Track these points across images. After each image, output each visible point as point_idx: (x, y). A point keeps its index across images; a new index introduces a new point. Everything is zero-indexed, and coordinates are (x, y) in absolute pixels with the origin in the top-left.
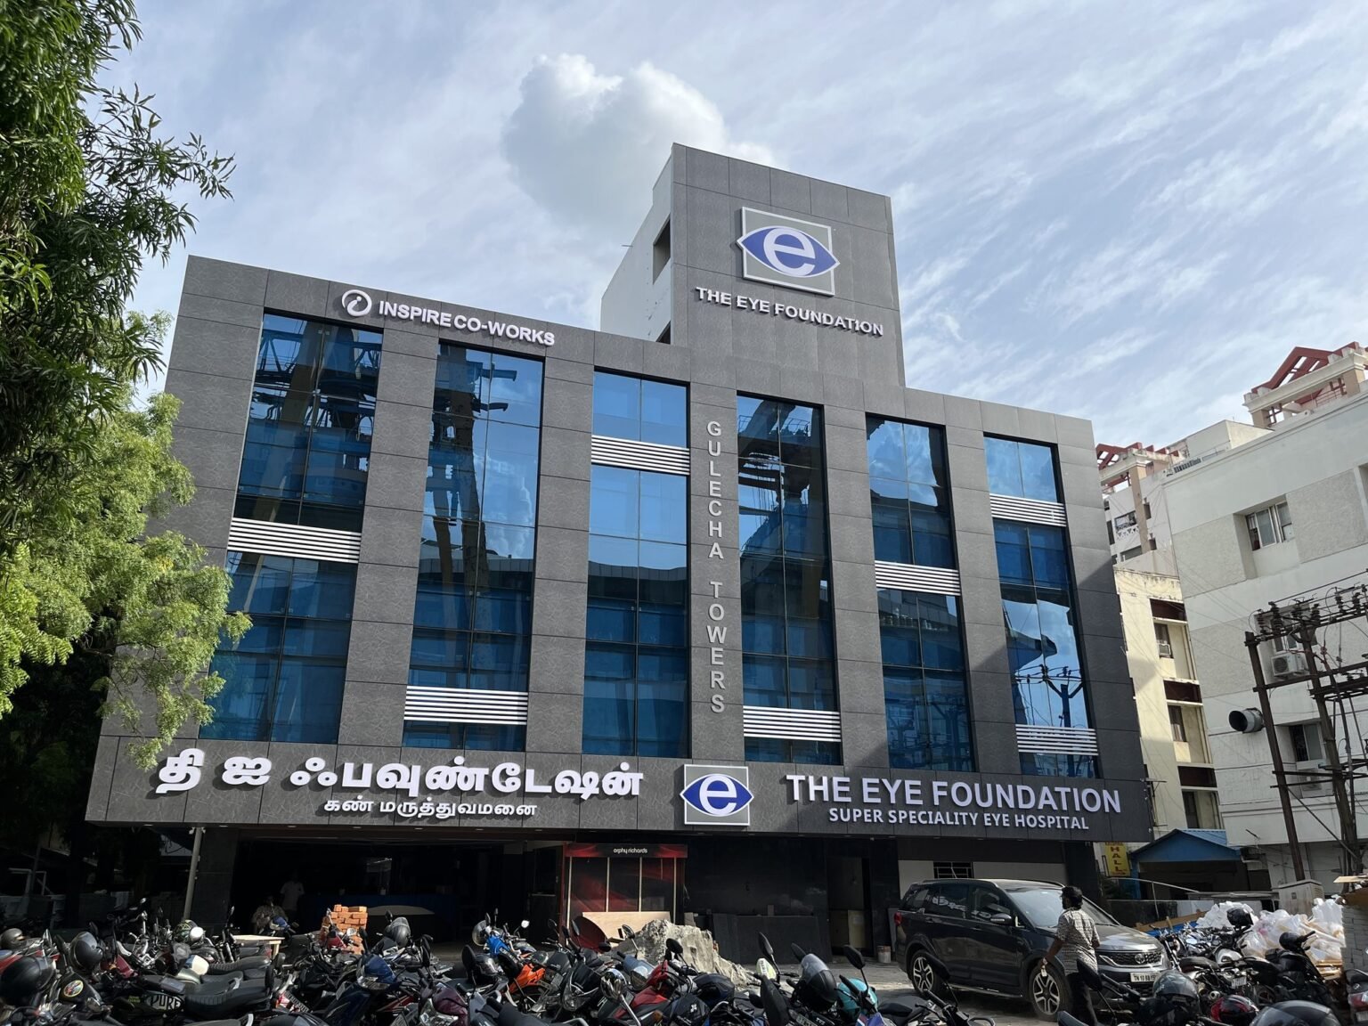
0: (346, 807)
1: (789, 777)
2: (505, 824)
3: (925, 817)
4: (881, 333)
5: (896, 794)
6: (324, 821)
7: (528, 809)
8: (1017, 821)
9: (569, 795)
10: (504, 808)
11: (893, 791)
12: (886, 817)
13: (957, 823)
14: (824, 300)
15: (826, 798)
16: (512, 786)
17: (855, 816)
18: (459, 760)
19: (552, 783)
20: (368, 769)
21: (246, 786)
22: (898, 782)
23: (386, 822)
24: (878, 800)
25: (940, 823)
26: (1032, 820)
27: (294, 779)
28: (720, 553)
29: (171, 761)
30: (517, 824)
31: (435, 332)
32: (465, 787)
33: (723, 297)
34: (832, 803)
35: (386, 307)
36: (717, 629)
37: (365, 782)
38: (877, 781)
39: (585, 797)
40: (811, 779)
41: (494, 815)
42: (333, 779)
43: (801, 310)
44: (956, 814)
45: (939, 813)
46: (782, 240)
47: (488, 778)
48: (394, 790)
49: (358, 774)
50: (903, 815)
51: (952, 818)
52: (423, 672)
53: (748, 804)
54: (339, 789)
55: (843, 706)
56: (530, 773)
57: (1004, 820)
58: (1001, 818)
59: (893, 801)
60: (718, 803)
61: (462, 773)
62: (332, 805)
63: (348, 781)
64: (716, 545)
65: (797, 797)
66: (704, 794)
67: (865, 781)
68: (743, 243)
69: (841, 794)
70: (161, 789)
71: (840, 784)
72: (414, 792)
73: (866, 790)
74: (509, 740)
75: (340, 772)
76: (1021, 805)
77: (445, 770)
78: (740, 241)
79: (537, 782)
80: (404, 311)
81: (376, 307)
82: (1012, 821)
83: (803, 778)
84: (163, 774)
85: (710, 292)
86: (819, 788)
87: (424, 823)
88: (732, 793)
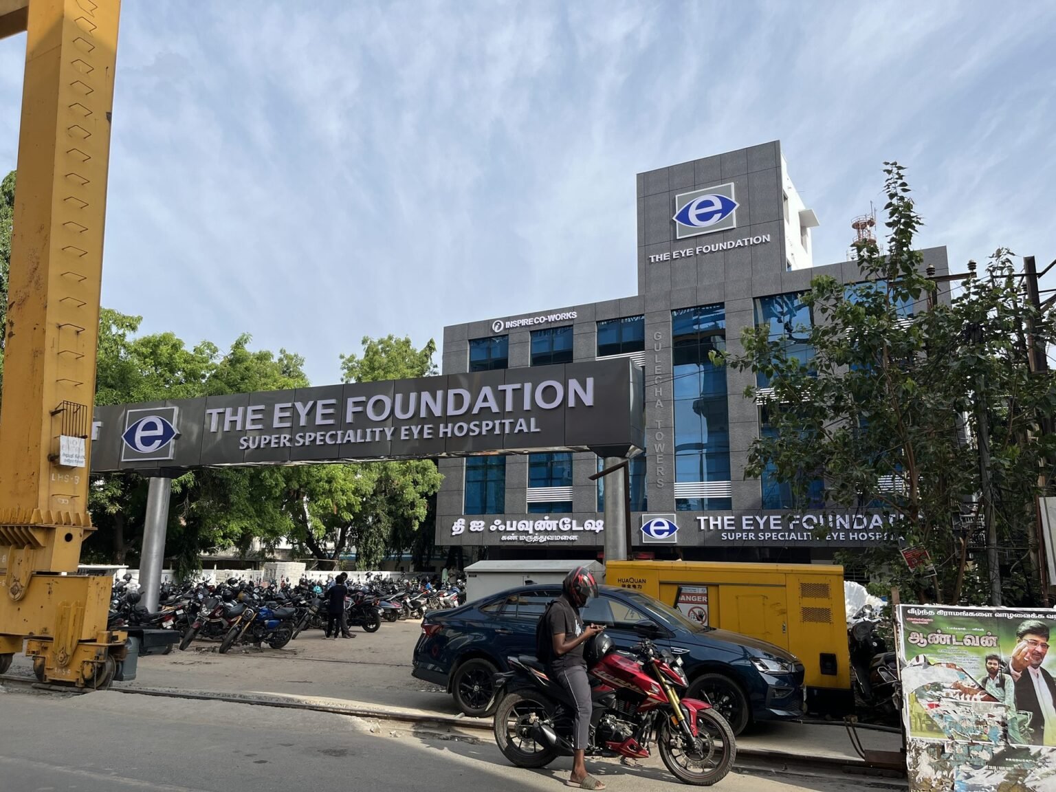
0: (509, 538)
1: (698, 518)
2: (566, 544)
3: (783, 536)
4: (768, 240)
5: (764, 524)
6: (502, 544)
7: (574, 537)
8: (851, 536)
9: (590, 531)
10: (565, 537)
11: (761, 522)
12: (756, 536)
13: (805, 539)
14: (729, 233)
15: (720, 527)
16: (566, 528)
17: (737, 537)
18: (546, 518)
19: (583, 526)
20: (515, 523)
21: (477, 531)
22: (765, 517)
23: (522, 544)
24: (752, 528)
25: (793, 539)
26: (863, 536)
27: (491, 528)
28: (661, 405)
29: (455, 523)
30: (570, 544)
31: (527, 329)
32: (549, 529)
33: (664, 256)
34: (723, 530)
35: (509, 325)
36: (660, 445)
37: (514, 529)
38: (752, 517)
39: (597, 531)
40: (711, 518)
41: (560, 540)
42: (504, 527)
43: (713, 246)
44: (805, 534)
45: (793, 534)
46: (700, 206)
47: (558, 524)
48: (524, 531)
49: (512, 526)
50: (768, 535)
51: (802, 536)
52: (534, 482)
53: (675, 532)
54: (506, 532)
55: (732, 478)
56: (574, 522)
57: (841, 536)
58: (839, 535)
59: (762, 527)
60: (659, 532)
61: (547, 523)
62: (504, 538)
63: (509, 529)
64: (659, 400)
65: (703, 528)
66: (652, 528)
67: (744, 518)
68: (677, 218)
69: (729, 525)
70: (454, 534)
71: (729, 520)
72: (531, 532)
73: (744, 522)
74: (565, 508)
75: (505, 525)
76: (855, 527)
77: (541, 522)
78: (674, 218)
79: (578, 525)
80: (516, 323)
81: (505, 325)
82: (847, 536)
83: (706, 518)
84: (454, 528)
85: (657, 256)
86: (716, 523)
87: (536, 544)
88: (667, 527)
